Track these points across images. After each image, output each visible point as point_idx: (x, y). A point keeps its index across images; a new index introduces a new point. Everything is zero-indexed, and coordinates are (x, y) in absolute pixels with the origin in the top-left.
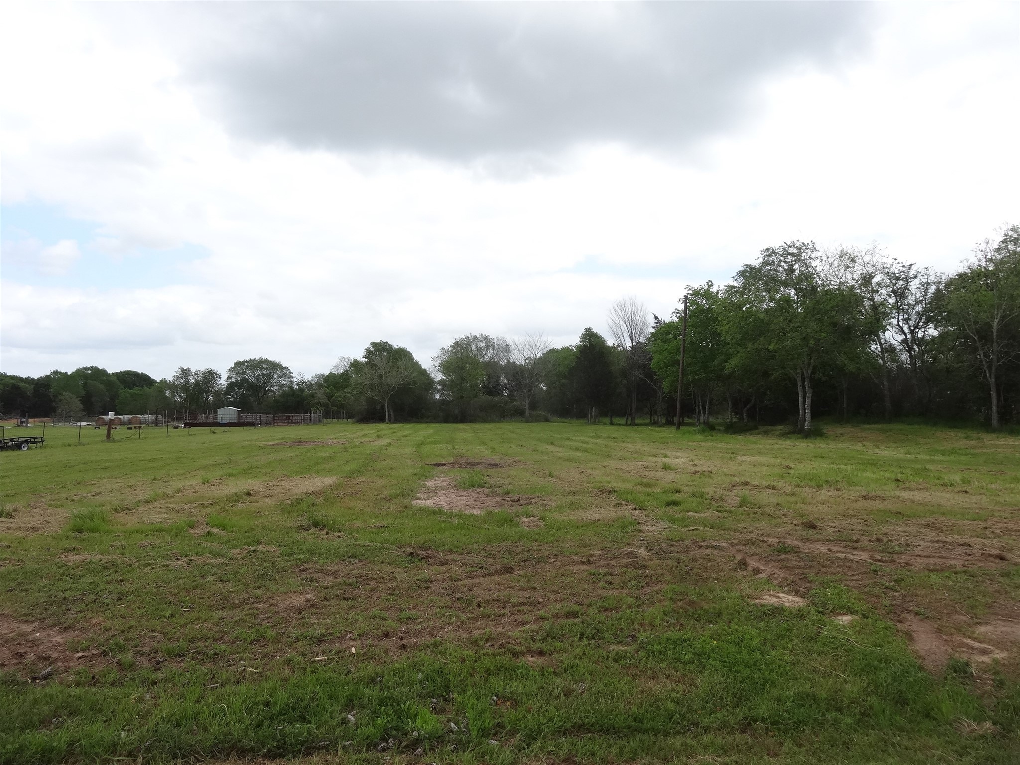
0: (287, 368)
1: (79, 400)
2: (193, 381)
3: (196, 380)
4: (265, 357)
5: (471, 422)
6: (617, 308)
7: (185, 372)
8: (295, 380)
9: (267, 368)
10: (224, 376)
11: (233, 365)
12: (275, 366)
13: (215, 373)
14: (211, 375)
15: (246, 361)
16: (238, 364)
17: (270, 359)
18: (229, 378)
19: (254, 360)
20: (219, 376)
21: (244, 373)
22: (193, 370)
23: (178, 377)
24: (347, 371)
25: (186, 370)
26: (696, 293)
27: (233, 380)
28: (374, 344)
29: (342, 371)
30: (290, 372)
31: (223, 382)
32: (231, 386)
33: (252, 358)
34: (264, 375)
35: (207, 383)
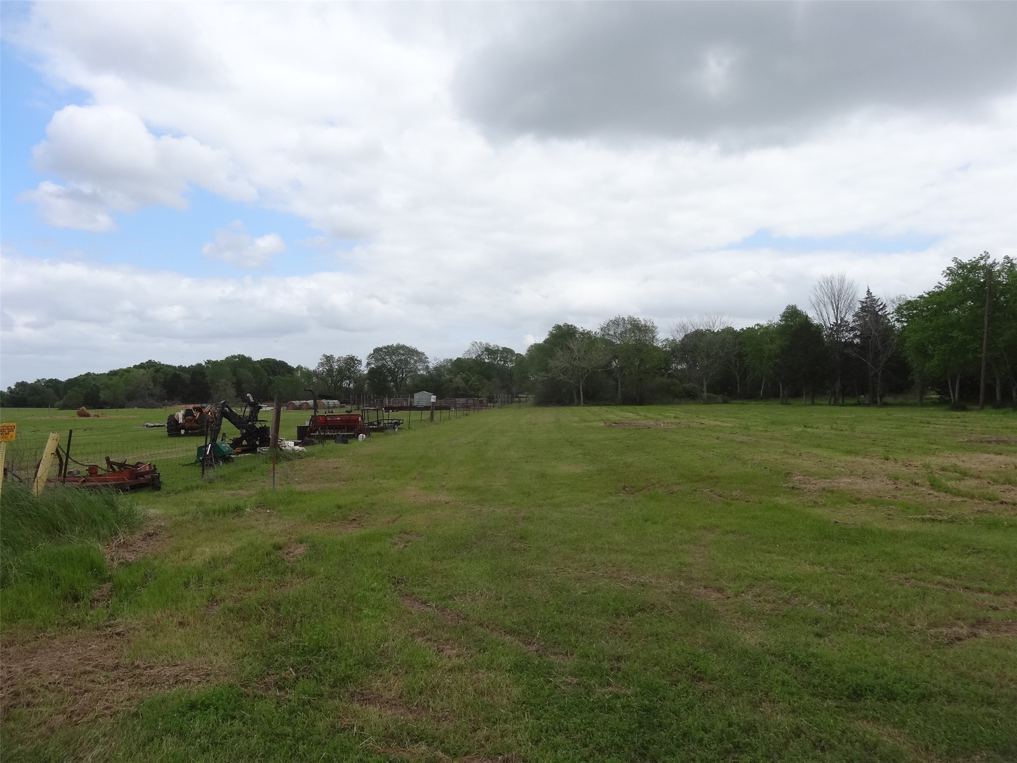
0: (423, 354)
1: (234, 387)
2: (337, 367)
3: (339, 366)
4: (402, 343)
5: (650, 404)
6: (823, 284)
7: (329, 359)
8: (431, 366)
9: (403, 355)
10: (364, 362)
11: (372, 352)
12: (412, 352)
13: (356, 360)
14: (351, 361)
15: (385, 348)
16: (377, 350)
17: (408, 345)
18: (368, 364)
19: (392, 346)
20: (360, 362)
21: (384, 359)
22: (336, 357)
23: (322, 364)
24: (479, 356)
25: (329, 357)
26: (962, 266)
27: (373, 366)
28: (558, 327)
29: (474, 356)
30: (426, 358)
31: (364, 369)
32: (372, 371)
33: (390, 344)
34: (400, 360)
35: (349, 369)
